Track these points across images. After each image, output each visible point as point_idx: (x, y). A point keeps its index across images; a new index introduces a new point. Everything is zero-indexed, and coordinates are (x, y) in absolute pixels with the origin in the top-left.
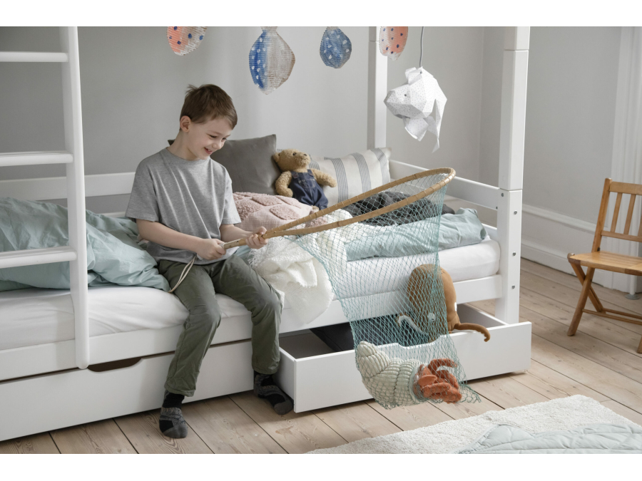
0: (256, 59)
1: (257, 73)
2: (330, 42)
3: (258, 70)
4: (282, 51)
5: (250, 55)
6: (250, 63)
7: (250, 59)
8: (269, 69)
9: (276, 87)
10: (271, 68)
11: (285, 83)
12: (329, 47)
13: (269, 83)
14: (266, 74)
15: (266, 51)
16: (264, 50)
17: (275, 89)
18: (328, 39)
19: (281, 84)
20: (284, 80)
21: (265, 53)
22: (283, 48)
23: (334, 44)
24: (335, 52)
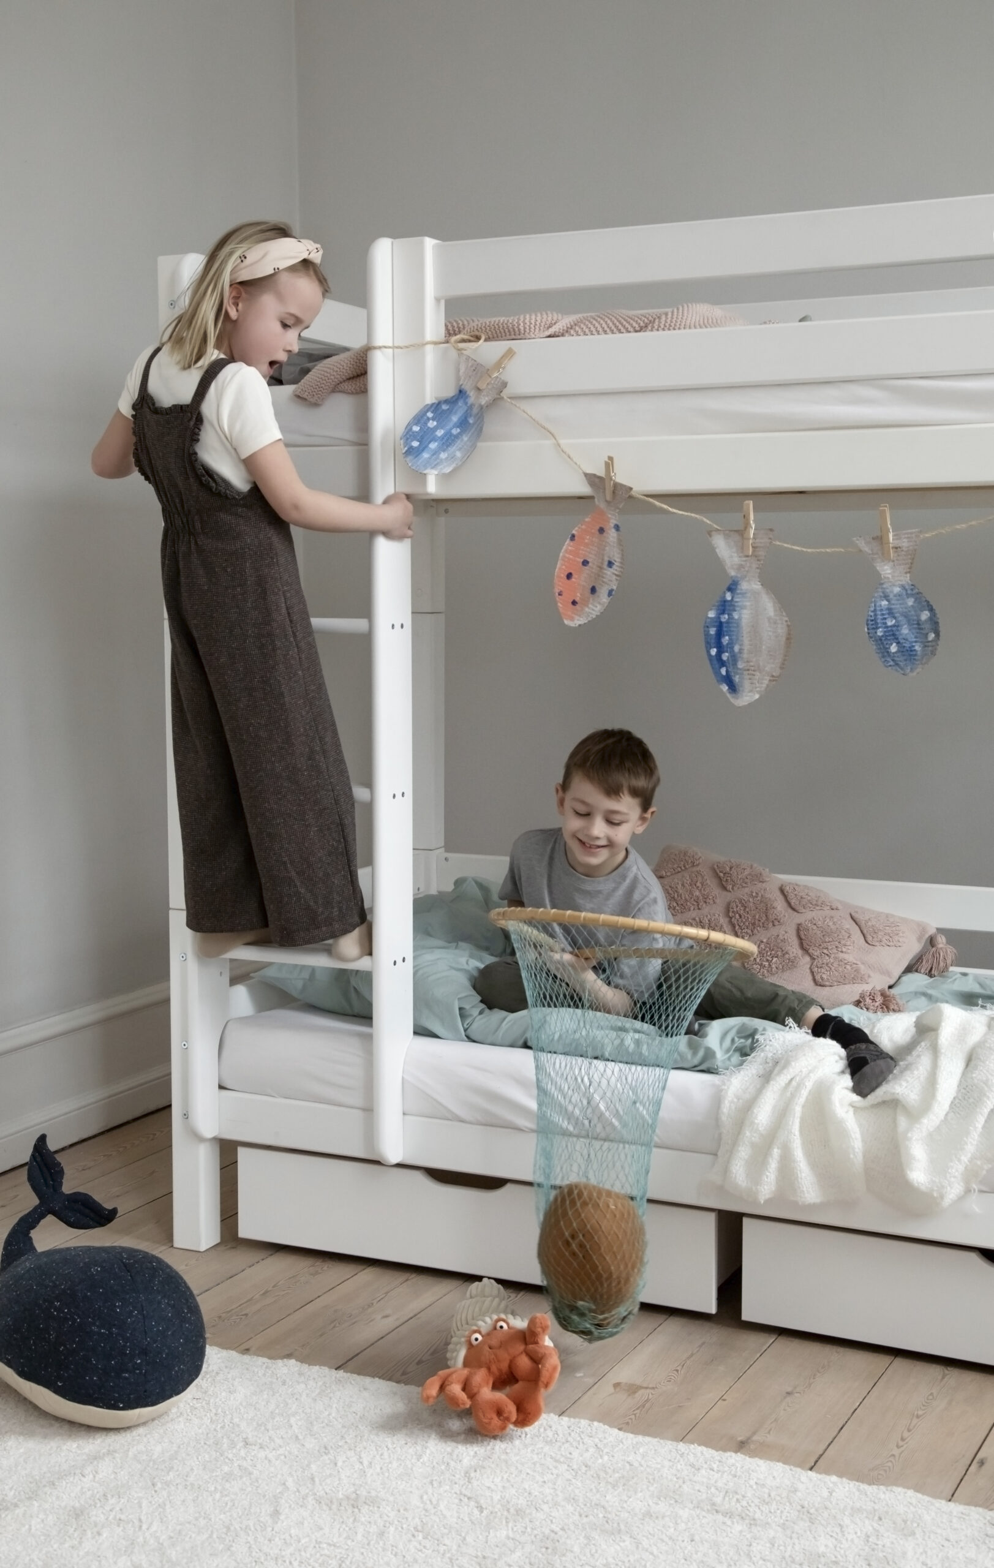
0: (720, 634)
1: (722, 663)
2: (891, 612)
3: (725, 656)
4: (769, 619)
5: (706, 627)
6: (707, 643)
7: (707, 634)
8: (745, 656)
10: (750, 653)
12: (890, 622)
13: (747, 684)
14: (740, 665)
15: (740, 619)
16: (736, 617)
18: (885, 603)
20: (774, 678)
21: (738, 624)
23: (901, 618)
24: (904, 636)
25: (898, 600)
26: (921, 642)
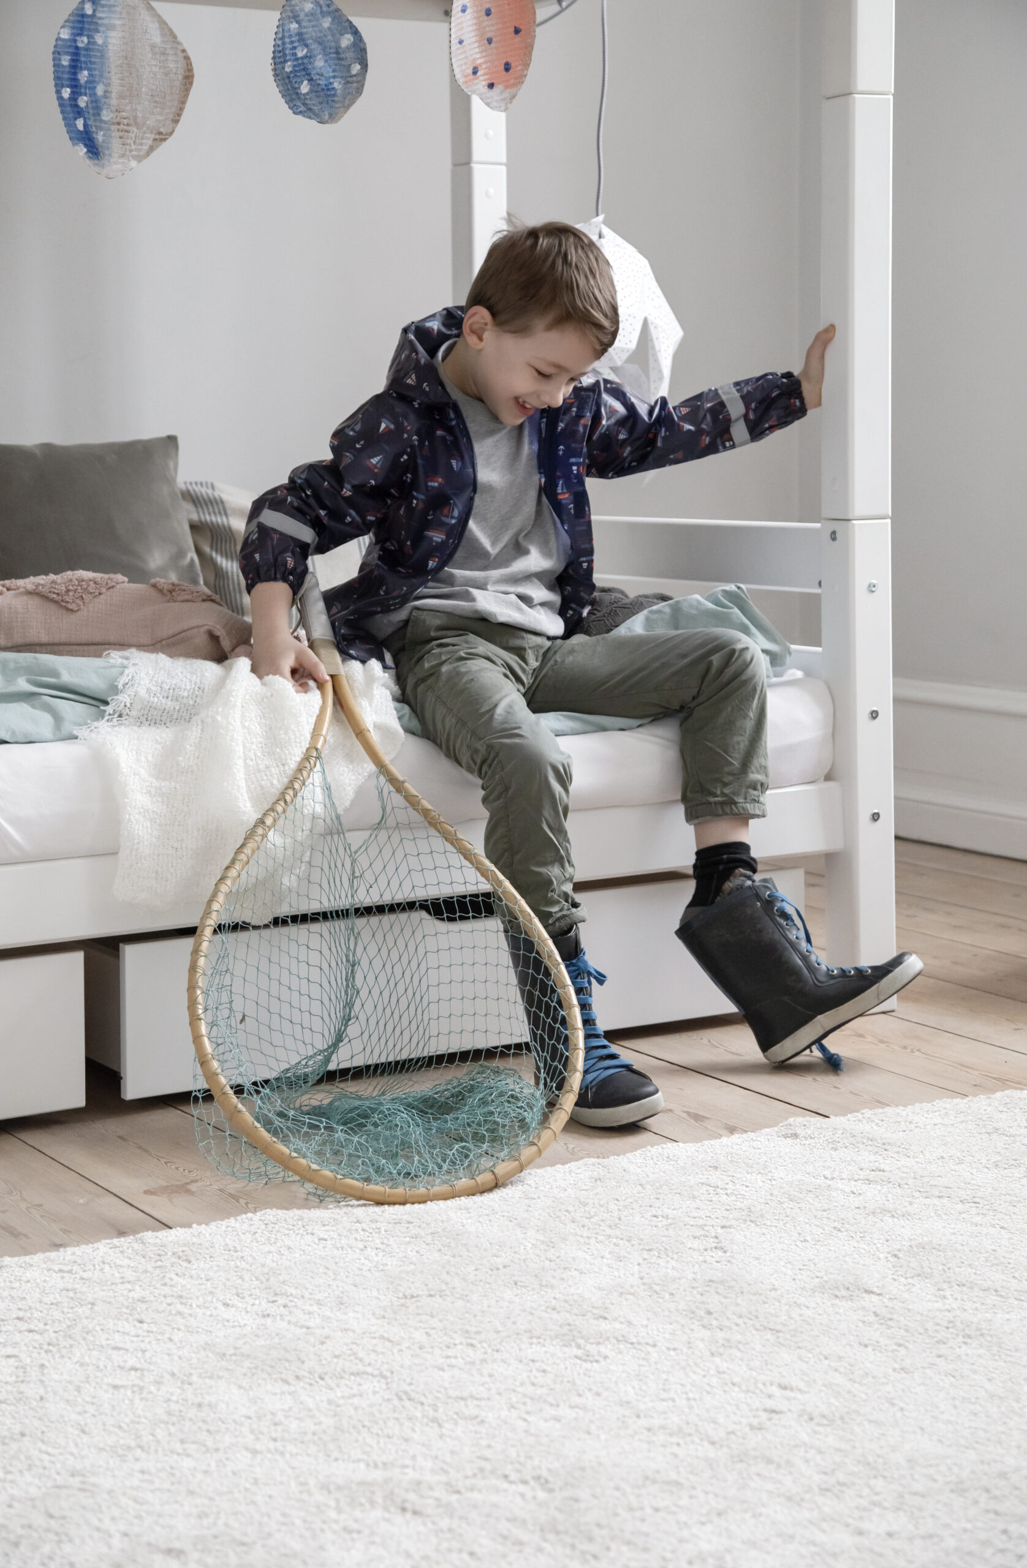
0: (75, 67)
1: (79, 113)
2: (302, 39)
3: (83, 101)
4: (153, 47)
5: (57, 53)
6: (57, 78)
7: (57, 65)
8: (114, 102)
9: (139, 159)
10: (121, 97)
11: (165, 144)
12: (300, 54)
13: (116, 145)
14: (106, 115)
15: (105, 44)
16: (100, 41)
17: (134, 163)
18: (294, 26)
19: (152, 149)
20: (161, 137)
21: (102, 52)
22: (156, 38)
23: (314, 46)
24: (319, 71)
25: (310, 21)
26: (341, 77)
